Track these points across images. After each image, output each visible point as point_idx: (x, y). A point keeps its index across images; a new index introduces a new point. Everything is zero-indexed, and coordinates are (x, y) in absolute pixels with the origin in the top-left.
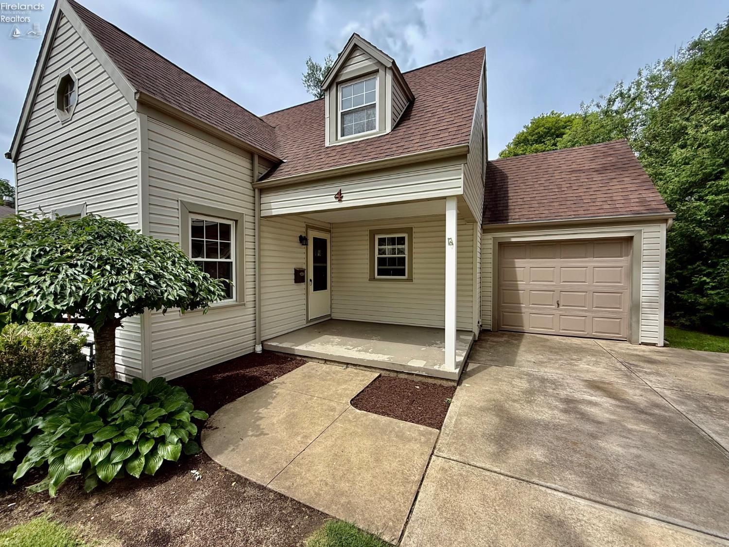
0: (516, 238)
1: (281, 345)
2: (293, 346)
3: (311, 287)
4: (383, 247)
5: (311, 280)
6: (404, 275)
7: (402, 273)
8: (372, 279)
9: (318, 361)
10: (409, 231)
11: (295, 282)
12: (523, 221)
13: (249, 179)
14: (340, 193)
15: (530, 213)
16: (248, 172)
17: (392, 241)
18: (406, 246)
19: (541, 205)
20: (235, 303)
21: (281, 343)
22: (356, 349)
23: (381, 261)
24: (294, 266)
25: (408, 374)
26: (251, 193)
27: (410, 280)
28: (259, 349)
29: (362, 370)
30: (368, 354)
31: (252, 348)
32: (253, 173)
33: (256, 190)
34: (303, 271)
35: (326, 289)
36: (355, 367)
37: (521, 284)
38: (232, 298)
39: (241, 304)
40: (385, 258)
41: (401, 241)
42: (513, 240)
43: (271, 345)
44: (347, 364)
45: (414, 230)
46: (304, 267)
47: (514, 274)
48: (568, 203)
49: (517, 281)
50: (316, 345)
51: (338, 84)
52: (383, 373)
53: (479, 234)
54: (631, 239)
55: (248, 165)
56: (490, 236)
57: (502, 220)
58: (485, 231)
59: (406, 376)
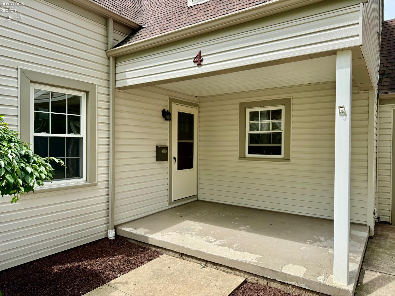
1: (134, 232)
2: (148, 233)
3: (175, 165)
4: (255, 122)
5: (175, 158)
6: (280, 154)
7: (277, 151)
8: (242, 157)
9: (173, 254)
10: (287, 102)
11: (157, 160)
13: (103, 46)
14: (199, 56)
16: (102, 39)
17: (266, 115)
18: (283, 121)
20: (85, 183)
21: (135, 229)
22: (218, 242)
23: (253, 138)
24: (156, 143)
25: (282, 283)
26: (105, 62)
27: (287, 159)
28: (111, 234)
29: (224, 271)
30: (232, 251)
31: (104, 233)
32: (107, 40)
33: (111, 59)
34: (166, 148)
35: (192, 167)
36: (215, 267)
38: (82, 178)
39: (92, 184)
40: (258, 135)
41: (277, 114)
43: (124, 231)
44: (206, 262)
45: (292, 101)
46: (167, 144)
50: (174, 233)
52: (250, 278)
55: (102, 31)
56: (389, 108)
58: (382, 102)
59: (279, 286)
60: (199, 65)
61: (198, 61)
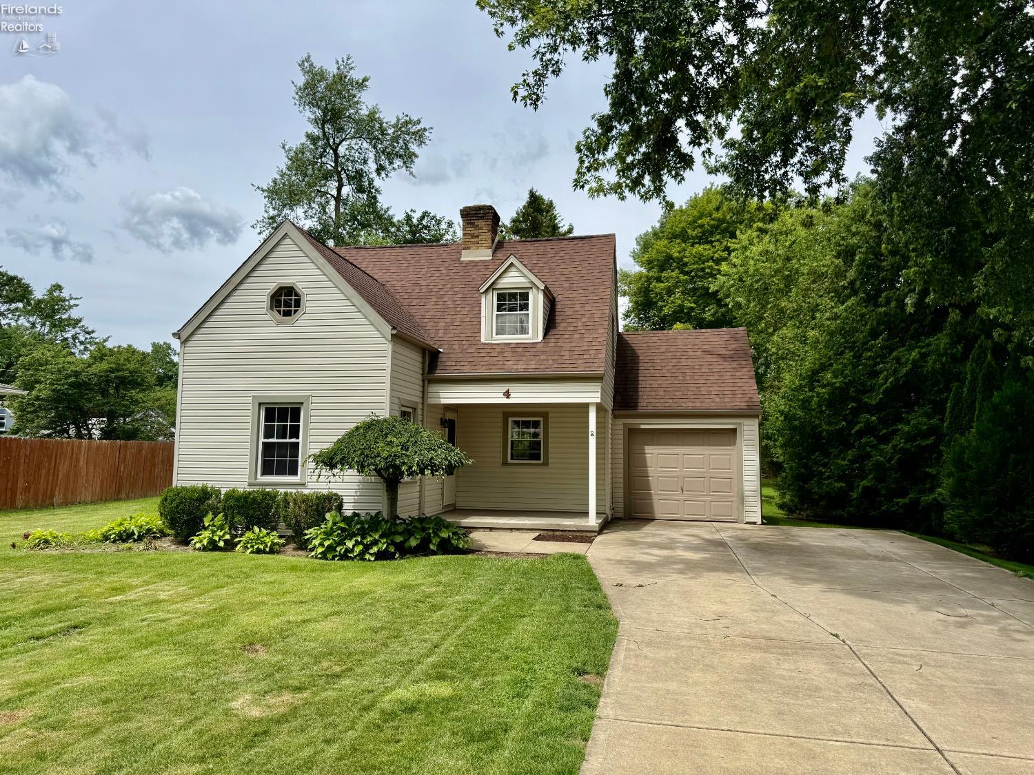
0: (646, 424)
4: (516, 430)
6: (540, 460)
7: (537, 457)
8: (505, 463)
10: (545, 415)
12: (650, 410)
14: (508, 392)
15: (656, 401)
16: (420, 365)
17: (526, 424)
18: (541, 431)
19: (667, 393)
23: (515, 445)
25: (562, 531)
27: (546, 464)
33: (426, 381)
36: (518, 531)
37: (651, 471)
41: (536, 425)
42: (642, 427)
44: (512, 529)
45: (550, 415)
47: (644, 459)
48: (689, 393)
49: (647, 467)
51: (493, 289)
52: (542, 533)
53: (610, 421)
54: (734, 431)
55: (421, 359)
56: (621, 422)
57: (631, 407)
58: (615, 417)
59: (561, 533)
60: (508, 397)
61: (507, 395)
